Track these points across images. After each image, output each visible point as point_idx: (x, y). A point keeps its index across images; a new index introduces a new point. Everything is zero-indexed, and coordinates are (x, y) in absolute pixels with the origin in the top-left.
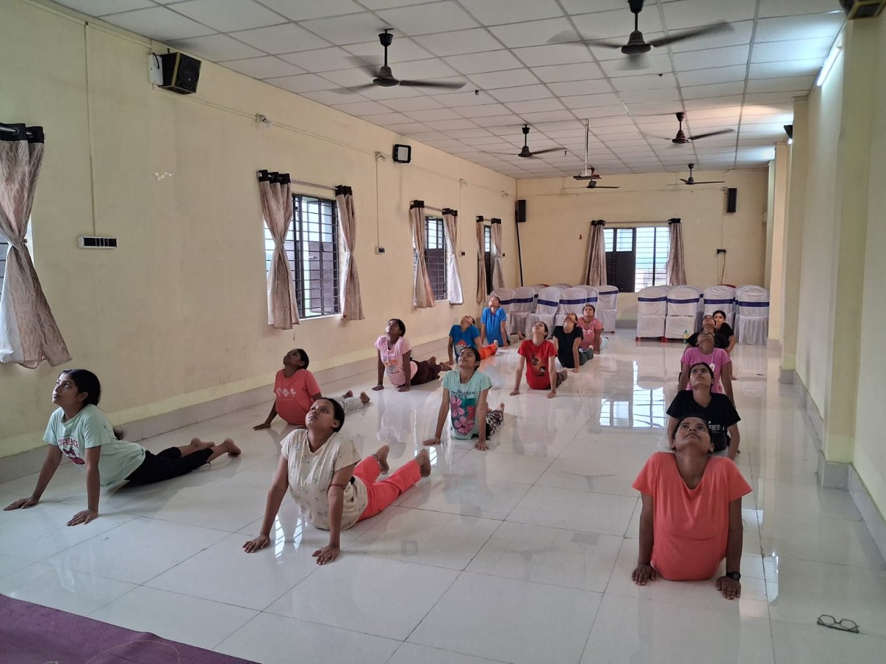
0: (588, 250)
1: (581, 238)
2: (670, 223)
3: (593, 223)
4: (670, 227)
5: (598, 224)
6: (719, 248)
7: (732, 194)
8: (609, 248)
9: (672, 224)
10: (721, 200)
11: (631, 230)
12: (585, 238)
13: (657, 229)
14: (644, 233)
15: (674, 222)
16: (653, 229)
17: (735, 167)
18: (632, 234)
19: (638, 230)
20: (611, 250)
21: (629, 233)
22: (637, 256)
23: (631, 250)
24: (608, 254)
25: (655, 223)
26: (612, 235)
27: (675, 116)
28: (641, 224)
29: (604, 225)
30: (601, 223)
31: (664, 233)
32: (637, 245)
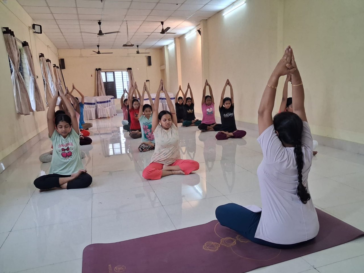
0: (96, 82)
1: (92, 76)
2: (128, 70)
3: (96, 69)
4: (128, 72)
5: (98, 70)
6: (147, 80)
7: (149, 58)
8: (104, 80)
9: (129, 70)
10: (145, 61)
11: (112, 73)
12: (94, 76)
13: (123, 72)
14: (118, 74)
15: (129, 69)
16: (121, 72)
17: (150, 48)
18: (113, 74)
19: (115, 72)
20: (105, 81)
21: (112, 74)
22: (116, 83)
23: (113, 81)
24: (104, 83)
25: (121, 70)
26: (105, 75)
27: (161, 23)
28: (116, 70)
29: (101, 70)
30: (100, 69)
31: (126, 74)
32: (116, 79)
